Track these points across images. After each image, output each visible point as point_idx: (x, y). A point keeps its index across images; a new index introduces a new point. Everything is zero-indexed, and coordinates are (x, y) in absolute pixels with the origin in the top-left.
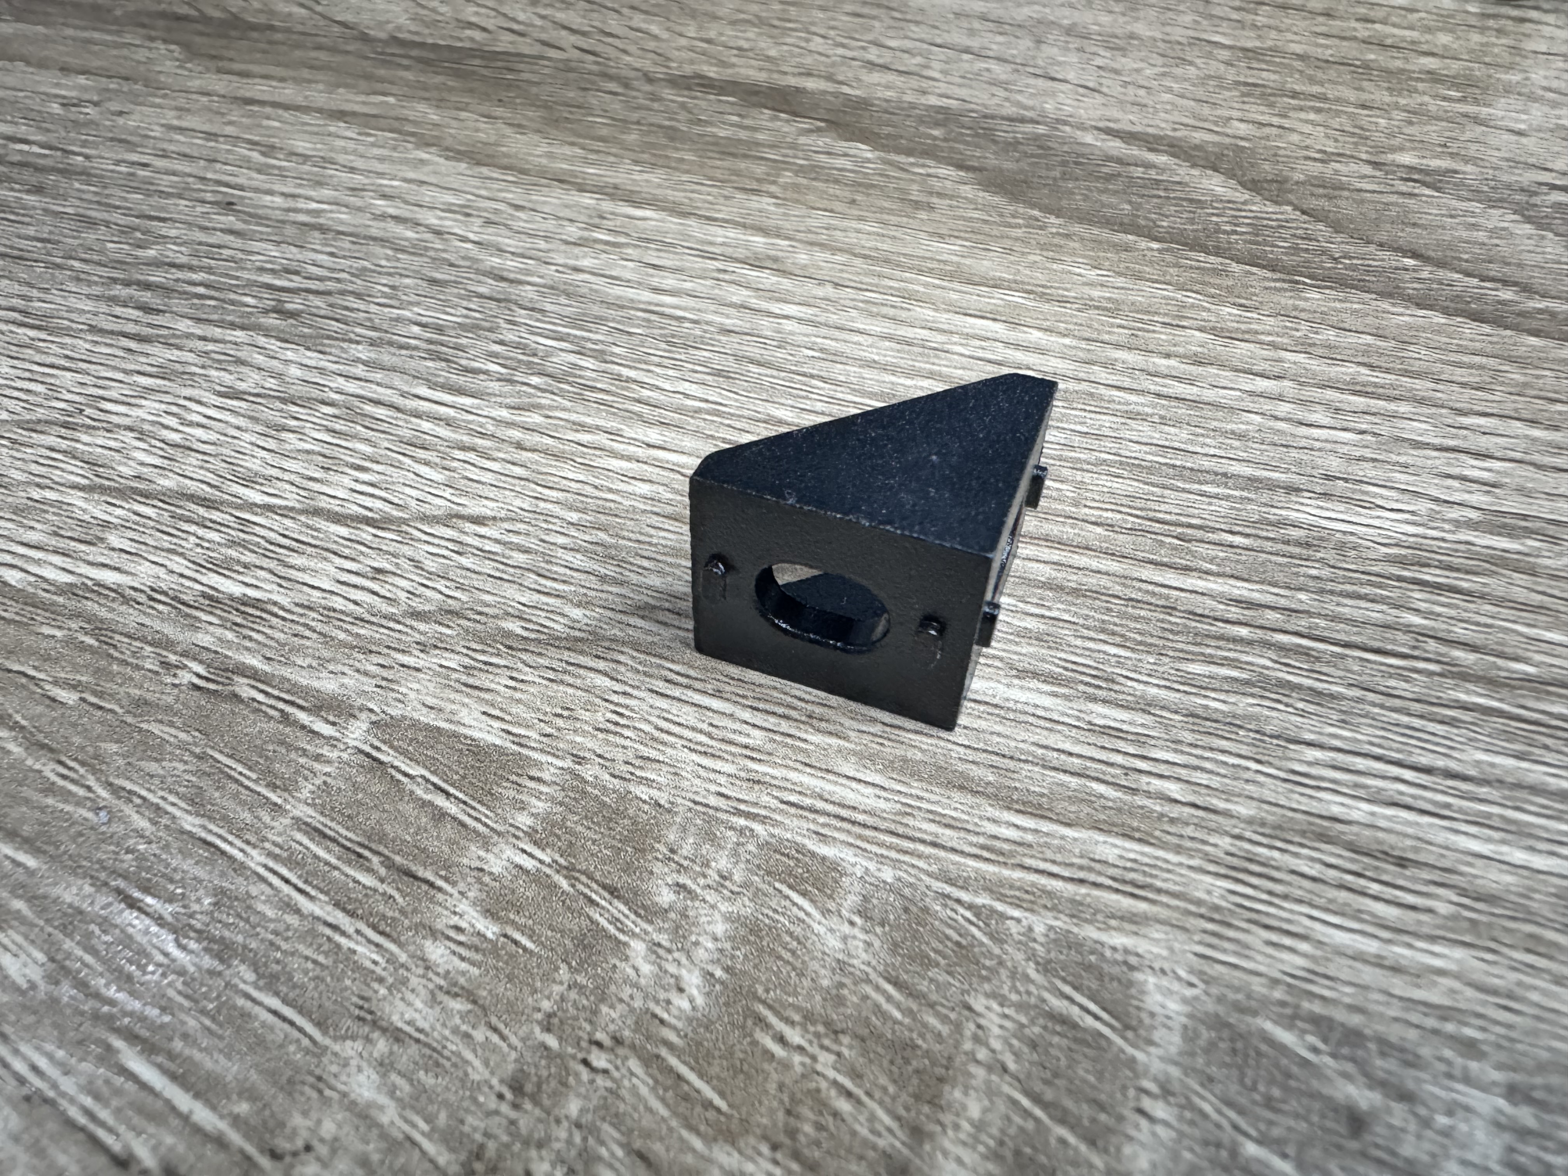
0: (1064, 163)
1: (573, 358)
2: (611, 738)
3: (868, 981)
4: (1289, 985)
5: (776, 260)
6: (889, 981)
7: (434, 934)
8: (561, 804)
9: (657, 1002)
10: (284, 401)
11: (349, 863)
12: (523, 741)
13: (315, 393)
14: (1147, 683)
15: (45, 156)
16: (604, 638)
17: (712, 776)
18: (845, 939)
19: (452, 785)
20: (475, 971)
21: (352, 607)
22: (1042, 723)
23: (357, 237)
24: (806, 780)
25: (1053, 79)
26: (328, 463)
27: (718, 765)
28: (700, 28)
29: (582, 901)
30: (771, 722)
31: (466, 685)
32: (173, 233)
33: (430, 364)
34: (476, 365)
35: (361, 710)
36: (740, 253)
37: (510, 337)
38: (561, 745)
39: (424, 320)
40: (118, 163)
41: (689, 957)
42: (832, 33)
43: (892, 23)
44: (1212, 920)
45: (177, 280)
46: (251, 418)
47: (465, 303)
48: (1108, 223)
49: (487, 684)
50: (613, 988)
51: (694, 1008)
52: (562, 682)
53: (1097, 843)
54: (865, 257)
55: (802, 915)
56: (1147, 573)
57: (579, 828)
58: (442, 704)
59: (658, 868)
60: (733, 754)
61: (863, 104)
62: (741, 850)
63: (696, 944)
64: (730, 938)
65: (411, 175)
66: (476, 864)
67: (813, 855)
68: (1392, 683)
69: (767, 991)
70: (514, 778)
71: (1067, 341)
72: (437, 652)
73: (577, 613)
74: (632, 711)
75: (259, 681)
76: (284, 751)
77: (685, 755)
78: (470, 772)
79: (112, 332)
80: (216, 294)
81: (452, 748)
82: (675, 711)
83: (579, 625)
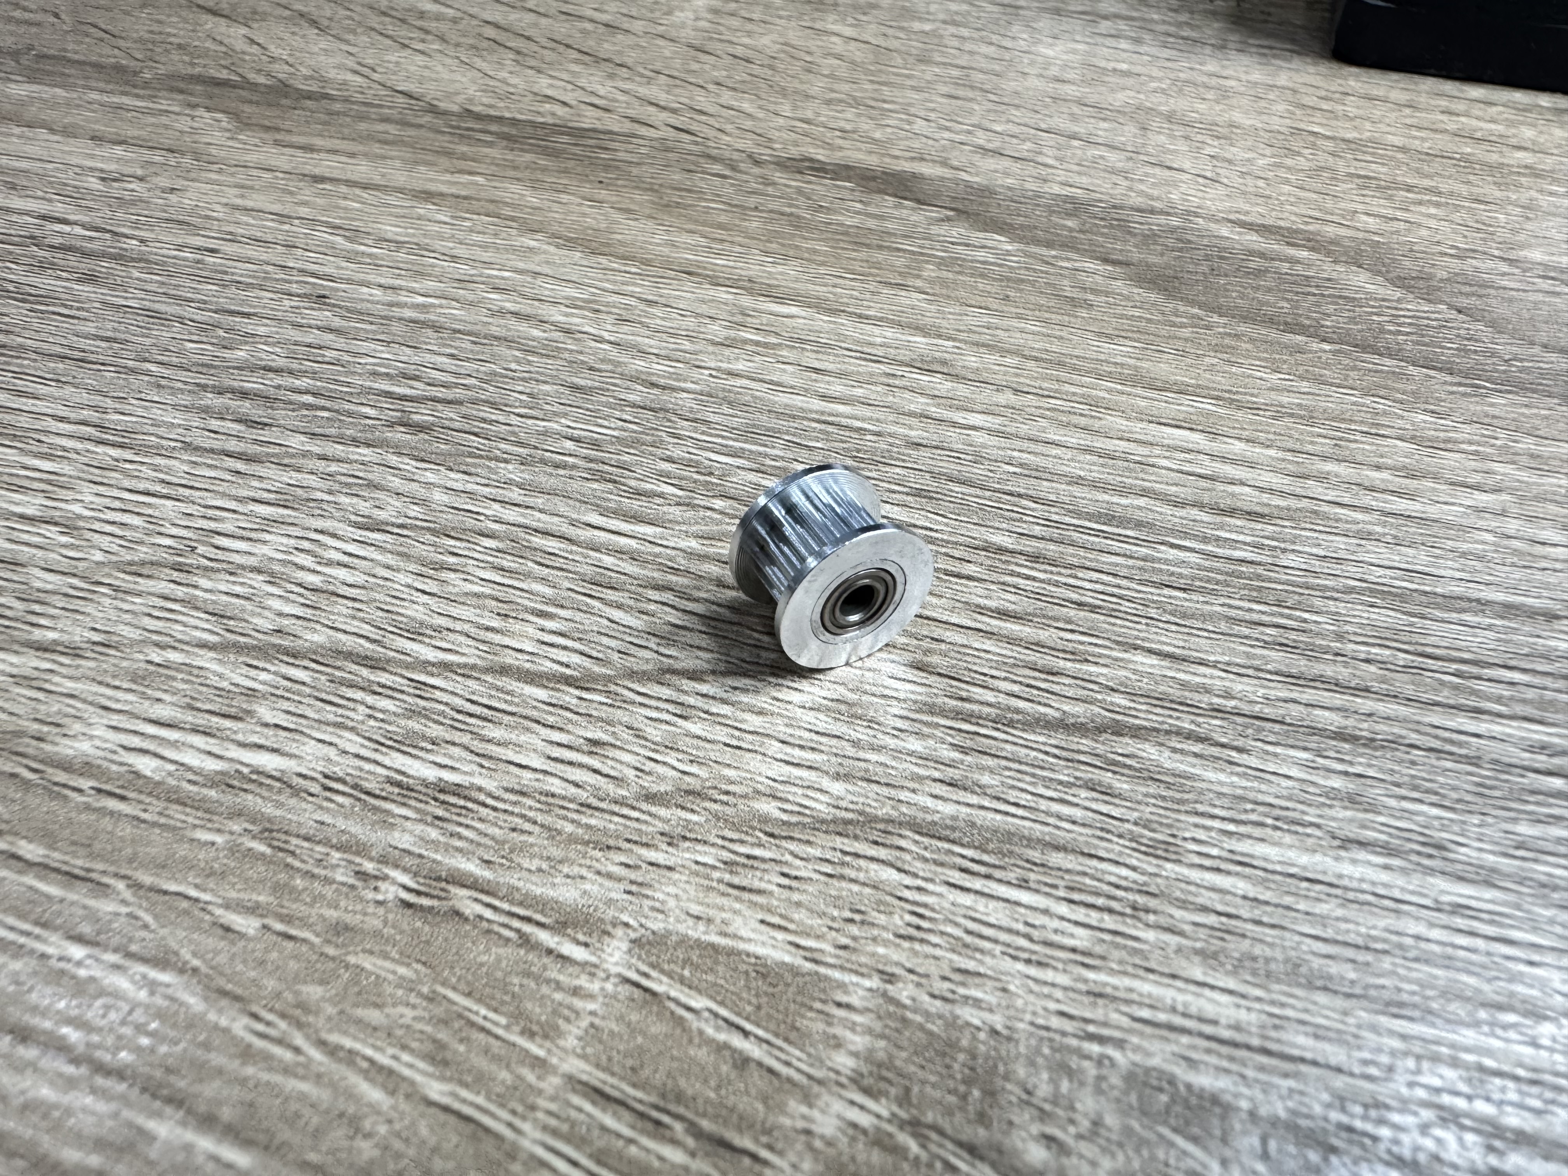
0: (1207, 258)
1: (752, 477)
2: (917, 946)
5: (944, 363)
8: (882, 1036)
10: (434, 532)
11: (647, 1134)
12: (817, 956)
13: (470, 522)
15: (91, 238)
16: (875, 819)
17: (1045, 990)
19: (747, 1019)
21: (573, 790)
23: (477, 336)
24: (1151, 989)
25: (1170, 168)
26: (504, 608)
27: (1049, 976)
28: (795, 108)
29: (939, 1167)
31: (730, 886)
32: (262, 330)
33: (595, 486)
34: (649, 486)
35: (614, 924)
36: (904, 355)
37: (677, 453)
38: (863, 959)
39: (576, 433)
40: (180, 247)
42: (933, 116)
43: (991, 106)
45: (279, 387)
46: (399, 554)
47: (618, 414)
48: (1271, 321)
49: (757, 884)
52: (842, 877)
54: (1036, 359)
57: (912, 1068)
58: (711, 912)
59: (1017, 1115)
61: (986, 192)
65: (521, 265)
66: (800, 1124)
67: (1188, 1086)
70: (818, 1005)
71: (1272, 452)
72: (687, 844)
73: (837, 788)
74: (933, 910)
75: (482, 891)
76: (533, 985)
77: (1007, 964)
78: (764, 1000)
79: (212, 451)
80: (328, 404)
81: (735, 970)
82: (981, 908)
83: (843, 804)
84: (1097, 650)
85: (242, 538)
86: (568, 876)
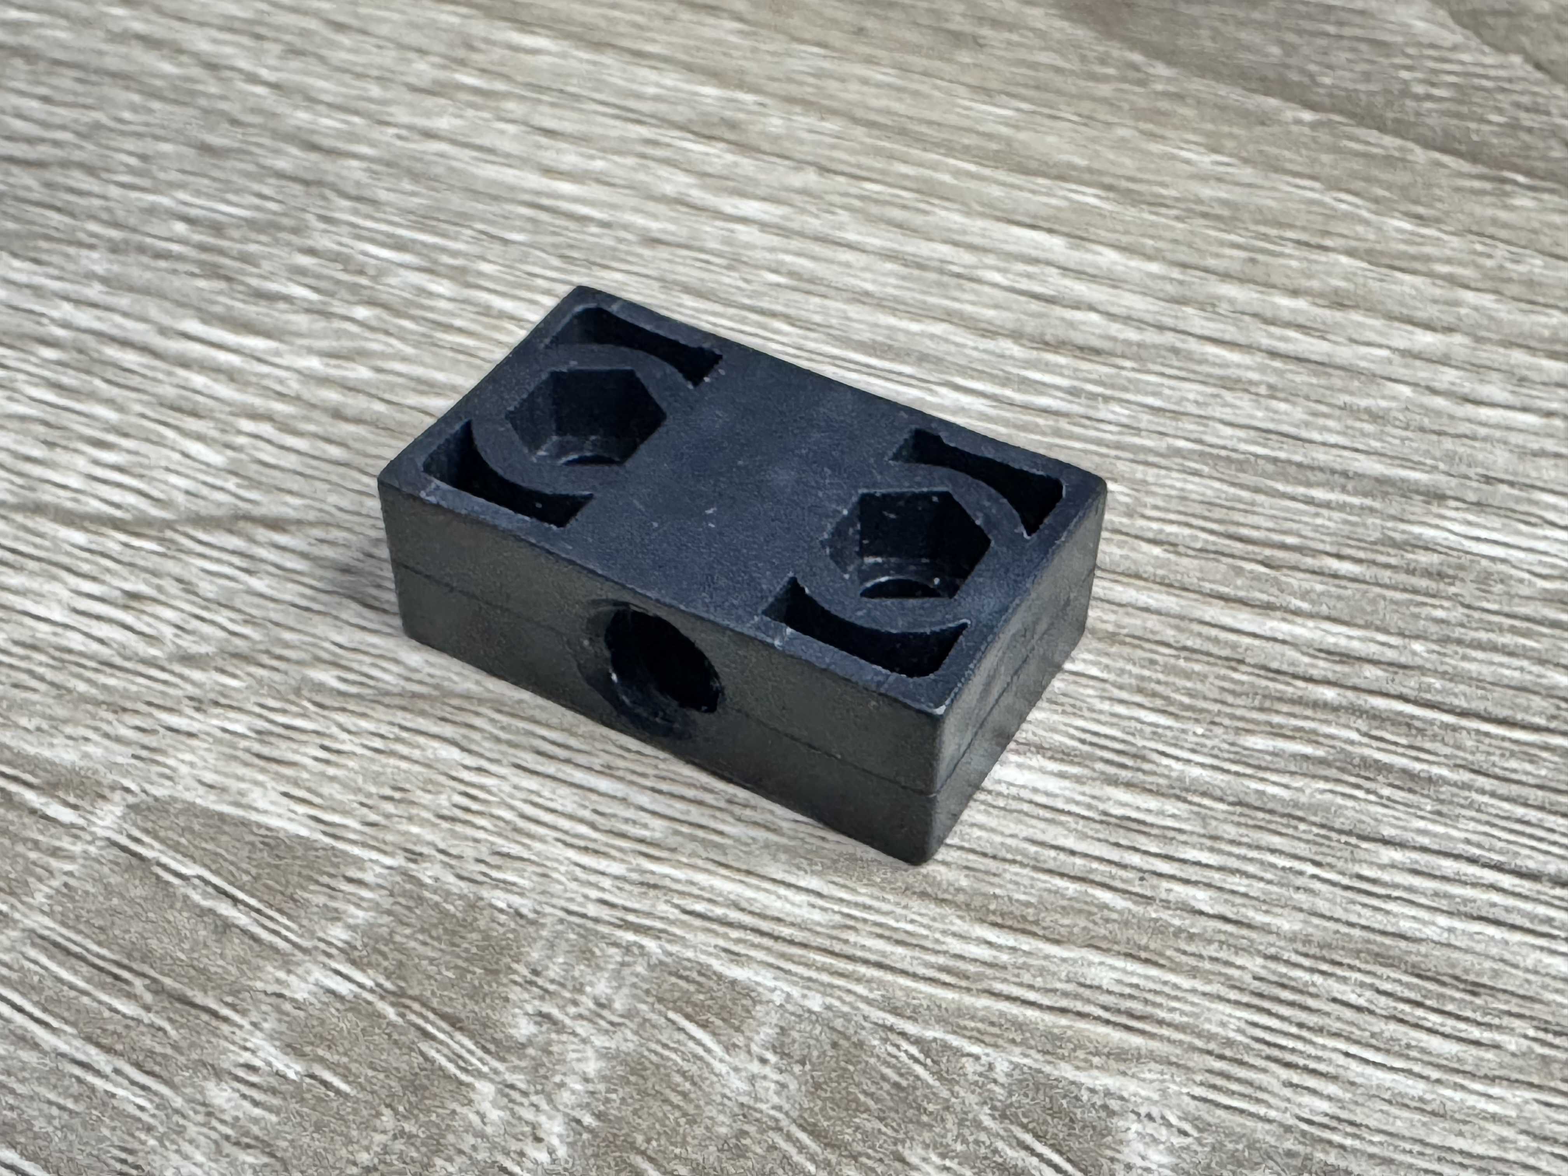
2: (459, 828)
3: (779, 1129)
4: (1304, 1133)
6: (804, 1130)
7: (218, 1074)
9: (507, 1153)
11: (102, 986)
14: (1188, 761)
16: (450, 694)
17: (593, 878)
18: (752, 1079)
20: (274, 1118)
21: (96, 647)
22: (1042, 812)
24: (718, 883)
26: (53, 435)
27: (602, 864)
29: (413, 1034)
30: (678, 808)
31: (259, 756)
34: (273, 287)
35: (113, 788)
41: (550, 1101)
44: (1221, 1057)
47: (255, 189)
48: (1242, 78)
49: (289, 756)
50: (451, 1138)
51: (554, 1161)
52: (392, 753)
53: (1090, 964)
55: (700, 1051)
56: (1214, 612)
57: (412, 944)
58: (227, 781)
59: (515, 993)
60: (621, 850)
62: (626, 971)
63: (562, 1085)
64: (604, 1079)
67: (720, 977)
68: (1513, 764)
69: (648, 1141)
74: (489, 792)
77: (559, 851)
82: (547, 794)
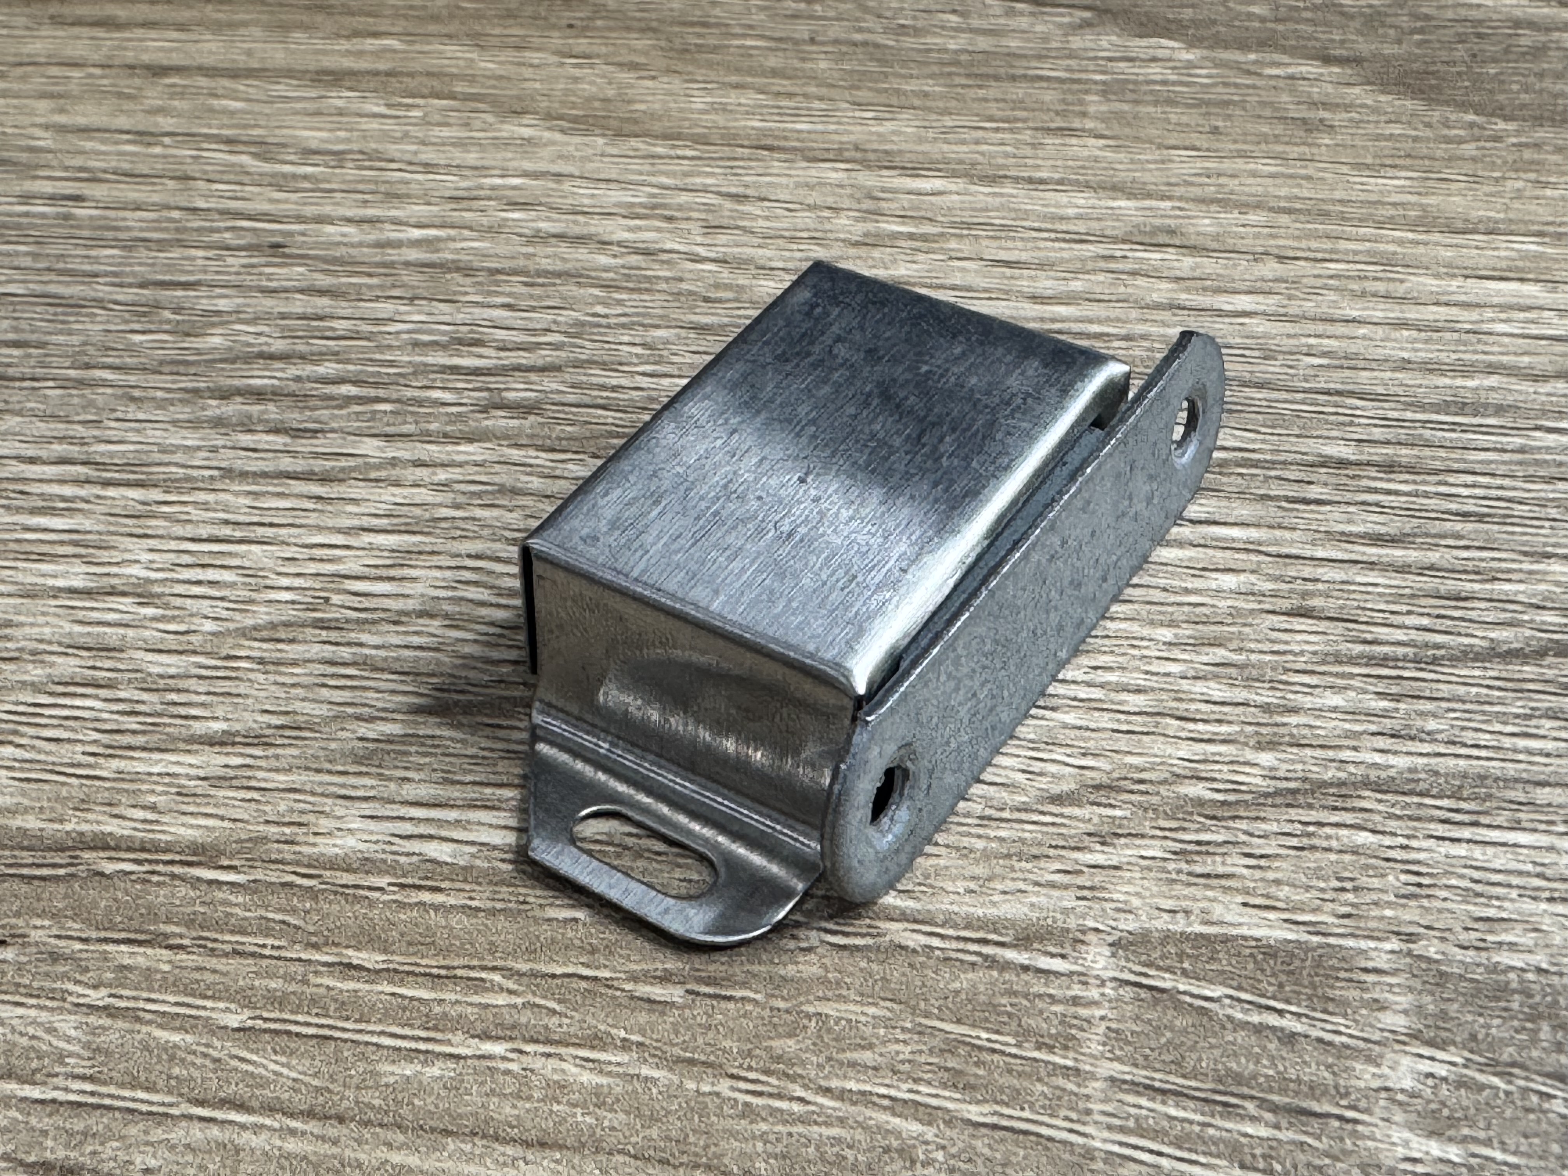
5: (1169, 231)
8: (1424, 993)
12: (1321, 928)
19: (1274, 998)
32: (223, 304)
36: (1114, 228)
38: (1373, 925)
40: (27, 199)
66: (1376, 1083)
70: (1343, 975)
72: (1123, 841)
73: (1266, 758)
75: (916, 921)
76: (1025, 1002)
78: (1283, 978)
79: (265, 475)
80: (381, 393)
81: (1239, 954)
83: (1281, 774)
84: (1504, 565)
85: (381, 579)
86: (1005, 893)
